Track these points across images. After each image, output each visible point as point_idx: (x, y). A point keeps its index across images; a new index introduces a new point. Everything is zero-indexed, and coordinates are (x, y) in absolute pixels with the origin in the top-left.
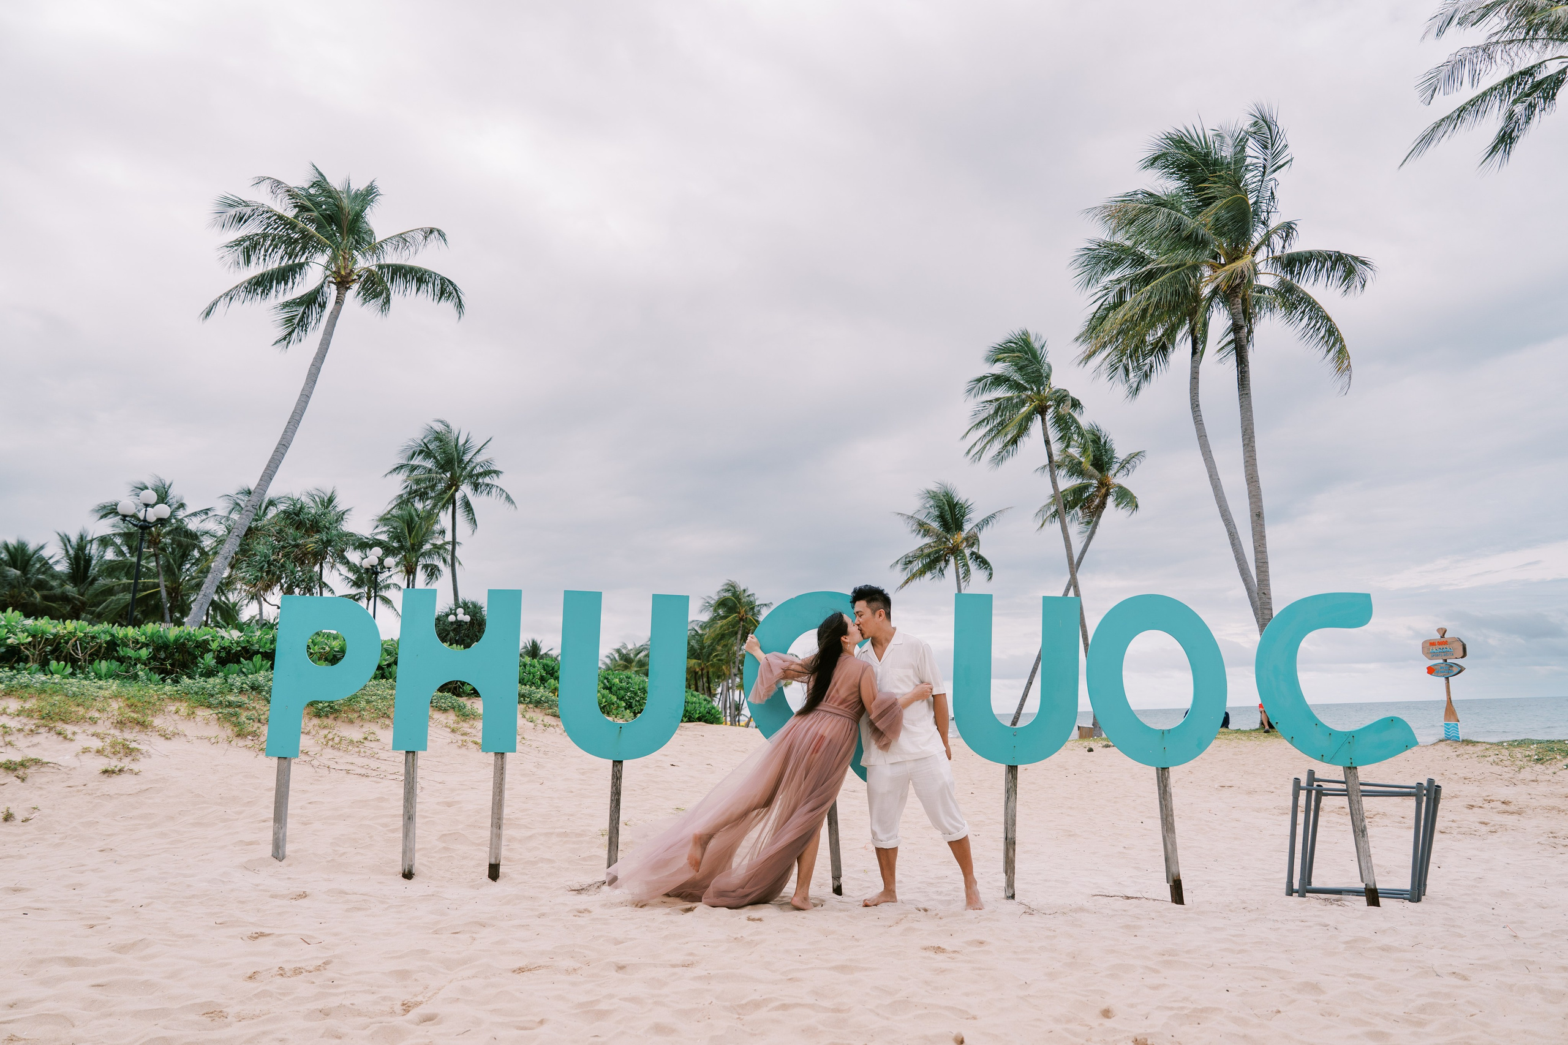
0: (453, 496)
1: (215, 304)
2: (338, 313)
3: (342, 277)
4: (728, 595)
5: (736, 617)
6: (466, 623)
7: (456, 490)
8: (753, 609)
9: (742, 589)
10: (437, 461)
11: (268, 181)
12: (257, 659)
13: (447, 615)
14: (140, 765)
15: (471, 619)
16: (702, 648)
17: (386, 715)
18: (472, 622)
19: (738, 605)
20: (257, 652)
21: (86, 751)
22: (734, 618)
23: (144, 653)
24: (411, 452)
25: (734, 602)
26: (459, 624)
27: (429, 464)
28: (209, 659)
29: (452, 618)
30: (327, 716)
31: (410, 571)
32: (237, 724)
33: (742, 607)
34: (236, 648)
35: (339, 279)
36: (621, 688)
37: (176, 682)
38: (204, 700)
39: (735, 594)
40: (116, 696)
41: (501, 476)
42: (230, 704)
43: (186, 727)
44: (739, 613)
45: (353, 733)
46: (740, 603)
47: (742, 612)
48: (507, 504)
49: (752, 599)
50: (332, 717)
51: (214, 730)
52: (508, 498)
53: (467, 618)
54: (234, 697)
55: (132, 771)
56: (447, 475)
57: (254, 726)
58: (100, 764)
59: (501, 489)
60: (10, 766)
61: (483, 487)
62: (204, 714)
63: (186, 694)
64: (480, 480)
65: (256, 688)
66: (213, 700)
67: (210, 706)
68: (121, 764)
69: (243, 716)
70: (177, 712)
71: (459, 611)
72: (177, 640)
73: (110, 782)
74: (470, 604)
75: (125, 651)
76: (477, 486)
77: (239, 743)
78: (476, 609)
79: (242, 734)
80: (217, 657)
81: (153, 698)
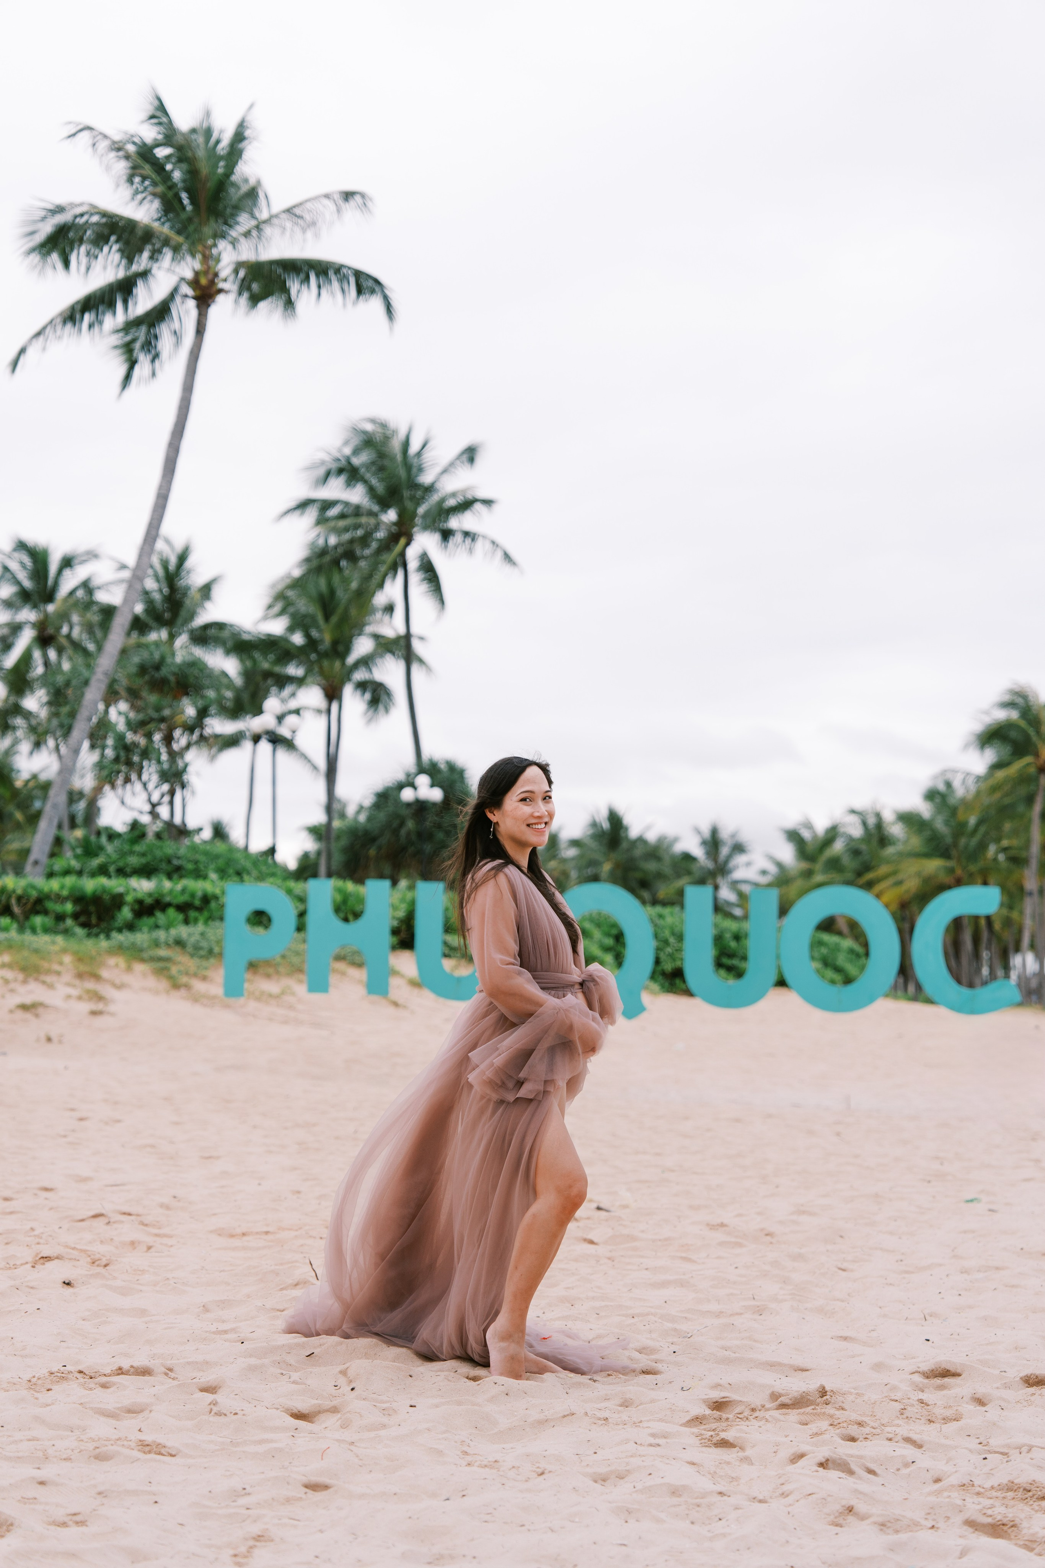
0: (403, 554)
1: (23, 351)
3: (203, 288)
4: (1011, 714)
5: (1029, 764)
6: (434, 804)
7: (408, 544)
10: (371, 489)
11: (86, 135)
12: (171, 912)
13: (401, 786)
14: (112, 1008)
15: (446, 794)
16: (960, 829)
17: (300, 970)
18: (447, 802)
20: (169, 905)
21: (69, 997)
22: (1025, 768)
23: (69, 907)
24: (322, 471)
25: (1025, 731)
26: (421, 807)
27: (357, 495)
28: (126, 913)
29: (407, 795)
31: (333, 694)
32: (171, 978)
34: (149, 901)
35: (198, 293)
38: (135, 954)
39: (1026, 712)
40: (64, 951)
42: (160, 959)
43: (127, 978)
45: (271, 987)
48: (507, 568)
51: (152, 982)
52: (507, 557)
53: (436, 795)
54: (163, 952)
55: (109, 1013)
56: (391, 515)
57: (184, 979)
58: (85, 1007)
59: (493, 543)
60: (24, 1007)
61: (459, 537)
62: (140, 967)
63: (120, 949)
64: (454, 523)
65: (180, 943)
66: (145, 955)
67: (143, 960)
68: (100, 1006)
69: (174, 970)
70: (117, 965)
71: (423, 781)
72: (94, 893)
73: (99, 1021)
74: (443, 766)
75: (50, 905)
76: (446, 535)
77: (176, 994)
78: (456, 776)
79: (176, 986)
80: (133, 910)
81: (94, 953)
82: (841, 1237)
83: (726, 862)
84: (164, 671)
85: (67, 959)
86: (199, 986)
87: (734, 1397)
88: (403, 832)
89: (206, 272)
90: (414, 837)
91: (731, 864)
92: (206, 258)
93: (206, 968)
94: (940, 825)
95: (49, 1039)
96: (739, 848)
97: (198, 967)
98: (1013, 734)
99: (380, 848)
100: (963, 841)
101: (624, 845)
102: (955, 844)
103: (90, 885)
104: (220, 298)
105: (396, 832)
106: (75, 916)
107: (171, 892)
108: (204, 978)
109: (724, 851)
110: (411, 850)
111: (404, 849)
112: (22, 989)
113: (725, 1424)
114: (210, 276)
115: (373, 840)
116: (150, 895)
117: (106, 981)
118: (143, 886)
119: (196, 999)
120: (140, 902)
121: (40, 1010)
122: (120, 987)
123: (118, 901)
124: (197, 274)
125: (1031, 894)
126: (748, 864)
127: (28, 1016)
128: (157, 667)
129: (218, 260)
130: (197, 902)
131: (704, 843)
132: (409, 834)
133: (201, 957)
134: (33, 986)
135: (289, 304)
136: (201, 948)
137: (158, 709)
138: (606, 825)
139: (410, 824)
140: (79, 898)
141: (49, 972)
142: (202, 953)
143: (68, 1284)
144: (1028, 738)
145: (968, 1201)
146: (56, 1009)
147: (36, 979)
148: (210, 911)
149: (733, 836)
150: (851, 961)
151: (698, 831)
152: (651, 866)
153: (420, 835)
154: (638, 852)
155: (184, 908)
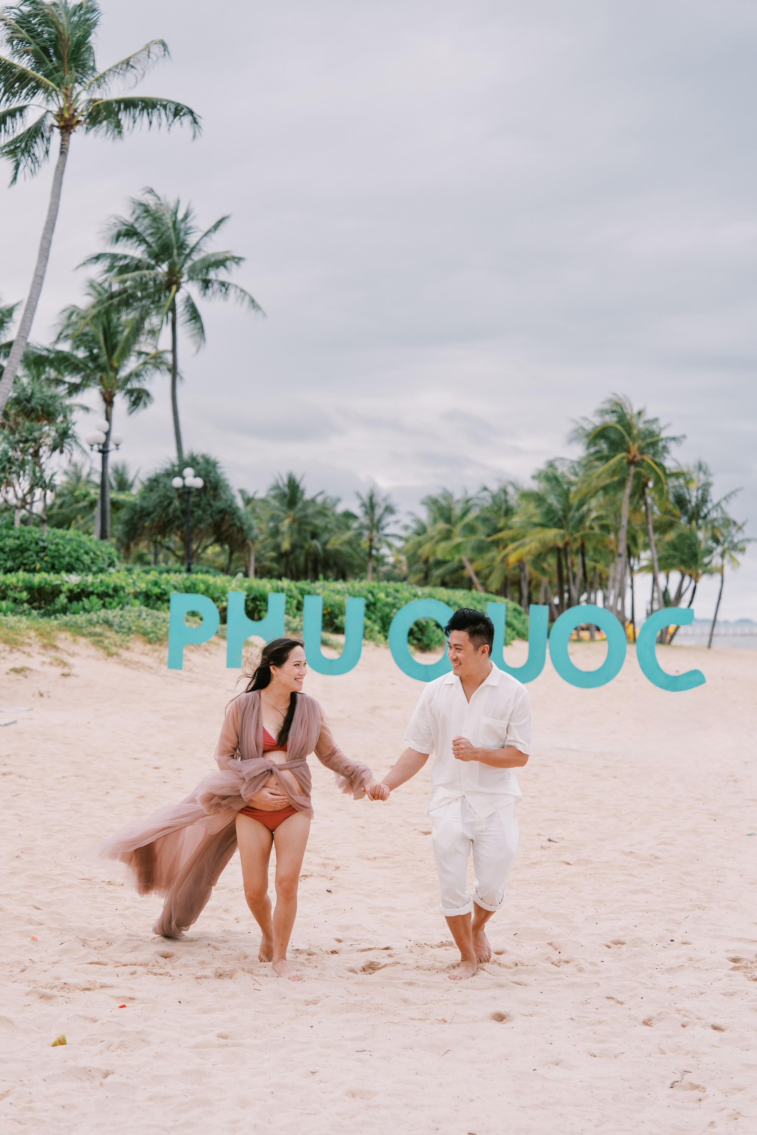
0: (172, 299)
2: (64, 166)
3: (65, 120)
4: (611, 419)
5: (623, 458)
7: (177, 290)
8: (654, 444)
9: (635, 411)
10: (149, 245)
12: (94, 598)
13: (169, 477)
15: (205, 482)
16: (567, 506)
18: (205, 488)
19: (627, 438)
20: (92, 593)
22: (620, 461)
24: (114, 233)
25: (621, 433)
26: (185, 492)
27: (139, 252)
28: (62, 599)
29: (177, 482)
30: (155, 643)
31: (108, 398)
32: (105, 648)
33: (634, 440)
34: (77, 590)
35: (62, 124)
36: (386, 605)
37: (56, 618)
38: (77, 630)
39: (622, 419)
40: (29, 628)
41: (242, 263)
42: (96, 634)
43: (73, 648)
44: (628, 451)
46: (630, 434)
47: (634, 449)
49: (654, 427)
50: (158, 643)
51: (92, 651)
52: (252, 303)
53: (199, 483)
54: (98, 629)
55: (74, 675)
56: (164, 267)
57: (114, 650)
58: (57, 671)
59: (242, 290)
60: (16, 671)
61: (216, 286)
62: (82, 640)
63: (67, 627)
64: (212, 275)
65: (107, 623)
66: (84, 631)
67: (84, 635)
68: (66, 671)
69: (106, 642)
70: (66, 639)
71: (189, 472)
72: (40, 584)
73: (68, 681)
74: (201, 460)
75: (10, 593)
76: (206, 283)
77: (110, 660)
78: (210, 468)
79: (110, 655)
80: (68, 597)
81: (48, 629)
82: (698, 860)
83: (379, 521)
84: (33, 403)
85: (32, 634)
86: (125, 654)
87: (741, 956)
88: (171, 510)
89: (68, 109)
90: (179, 513)
91: (384, 522)
92: (67, 97)
93: (128, 642)
94: (552, 500)
95: (41, 695)
96: (389, 510)
97: (123, 641)
98: (613, 436)
99: (153, 520)
100: (571, 514)
101: (300, 505)
102: (565, 517)
103: (37, 579)
104: (78, 128)
105: (165, 509)
106: (29, 602)
107: (93, 584)
108: (128, 649)
109: (379, 511)
110: (177, 523)
111: (170, 522)
112: (10, 657)
113: (750, 970)
114: (72, 112)
115: (149, 514)
116: (78, 586)
117: (63, 650)
118: (73, 580)
119: (126, 663)
120: (71, 591)
121: (27, 673)
122: (73, 655)
123: (56, 591)
124: (61, 109)
125: (620, 555)
126: (397, 522)
127: (19, 677)
128: (29, 400)
129: (76, 100)
130: (111, 592)
131: (363, 505)
132: (175, 511)
133: (124, 633)
134: (17, 655)
135: (118, 125)
136: (123, 627)
137: (31, 431)
138: (286, 490)
139: (176, 503)
140: (29, 588)
141: (23, 644)
142: (124, 630)
143: (329, 891)
144: (622, 437)
145: (749, 835)
146: (36, 671)
147: (18, 650)
148: (119, 597)
149: (385, 499)
150: (516, 618)
151: (358, 495)
152: (319, 522)
153: (184, 512)
154: (310, 511)
155: (101, 596)
